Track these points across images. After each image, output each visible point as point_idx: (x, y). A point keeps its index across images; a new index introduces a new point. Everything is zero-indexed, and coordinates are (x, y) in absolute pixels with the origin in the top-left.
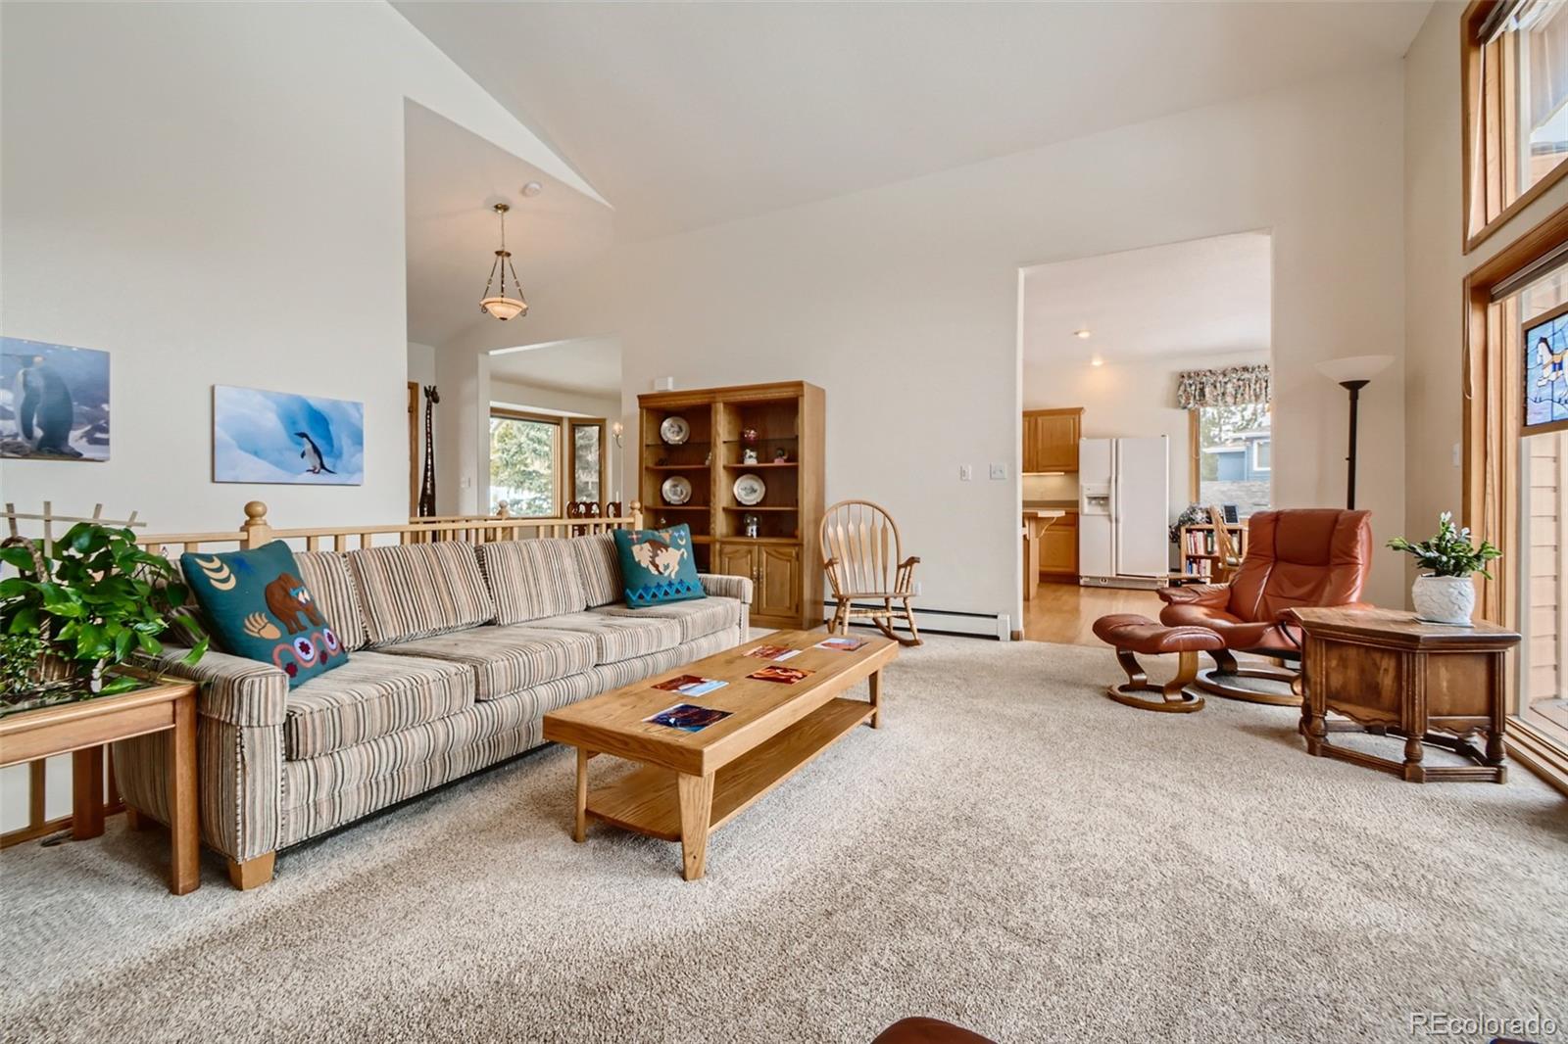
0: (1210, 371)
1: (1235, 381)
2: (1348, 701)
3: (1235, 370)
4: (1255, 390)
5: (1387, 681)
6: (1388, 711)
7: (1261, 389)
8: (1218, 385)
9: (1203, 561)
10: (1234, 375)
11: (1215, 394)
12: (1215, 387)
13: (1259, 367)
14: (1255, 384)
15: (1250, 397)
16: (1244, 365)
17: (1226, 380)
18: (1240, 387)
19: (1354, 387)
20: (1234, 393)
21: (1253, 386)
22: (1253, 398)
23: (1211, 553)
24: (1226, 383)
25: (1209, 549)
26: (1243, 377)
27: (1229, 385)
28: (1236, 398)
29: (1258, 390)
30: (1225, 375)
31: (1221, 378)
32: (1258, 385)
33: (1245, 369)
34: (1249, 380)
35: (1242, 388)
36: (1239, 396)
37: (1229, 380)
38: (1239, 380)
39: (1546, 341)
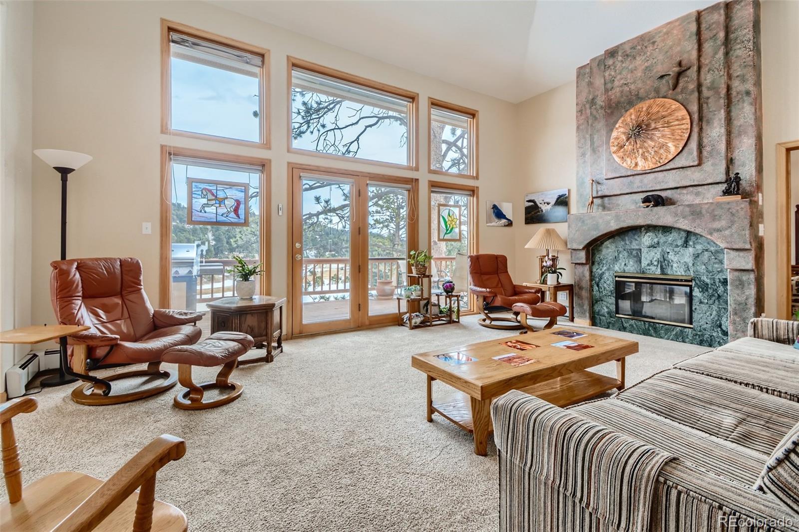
19: (64, 172)
39: (210, 191)
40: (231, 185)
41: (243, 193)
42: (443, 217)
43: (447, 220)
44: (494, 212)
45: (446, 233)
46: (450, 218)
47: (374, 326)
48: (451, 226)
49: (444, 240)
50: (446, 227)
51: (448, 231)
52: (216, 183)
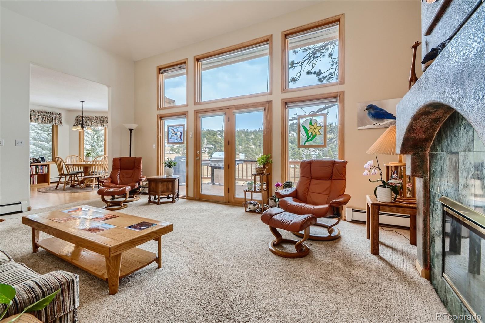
0: (33, 110)
1: (42, 115)
2: (164, 192)
3: (42, 112)
4: (49, 120)
5: (170, 187)
6: (170, 192)
7: (51, 119)
8: (36, 116)
9: (35, 176)
10: (42, 114)
11: (35, 118)
12: (35, 116)
13: (51, 113)
14: (49, 118)
15: (47, 122)
16: (45, 111)
17: (39, 114)
18: (44, 118)
19: (131, 130)
20: (42, 119)
21: (48, 119)
22: (49, 122)
23: (38, 173)
24: (39, 116)
25: (37, 172)
26: (45, 115)
27: (40, 117)
28: (42, 121)
29: (50, 120)
30: (39, 113)
31: (37, 113)
32: (50, 119)
33: (46, 112)
34: (47, 116)
35: (45, 118)
36: (43, 121)
37: (40, 115)
38: (43, 115)
39: (173, 129)
40: (179, 126)
41: (183, 129)
42: (304, 127)
43: (308, 129)
44: (369, 113)
45: (307, 140)
46: (312, 127)
47: (237, 205)
48: (314, 133)
49: (304, 146)
50: (307, 134)
51: (310, 138)
52: (175, 126)
